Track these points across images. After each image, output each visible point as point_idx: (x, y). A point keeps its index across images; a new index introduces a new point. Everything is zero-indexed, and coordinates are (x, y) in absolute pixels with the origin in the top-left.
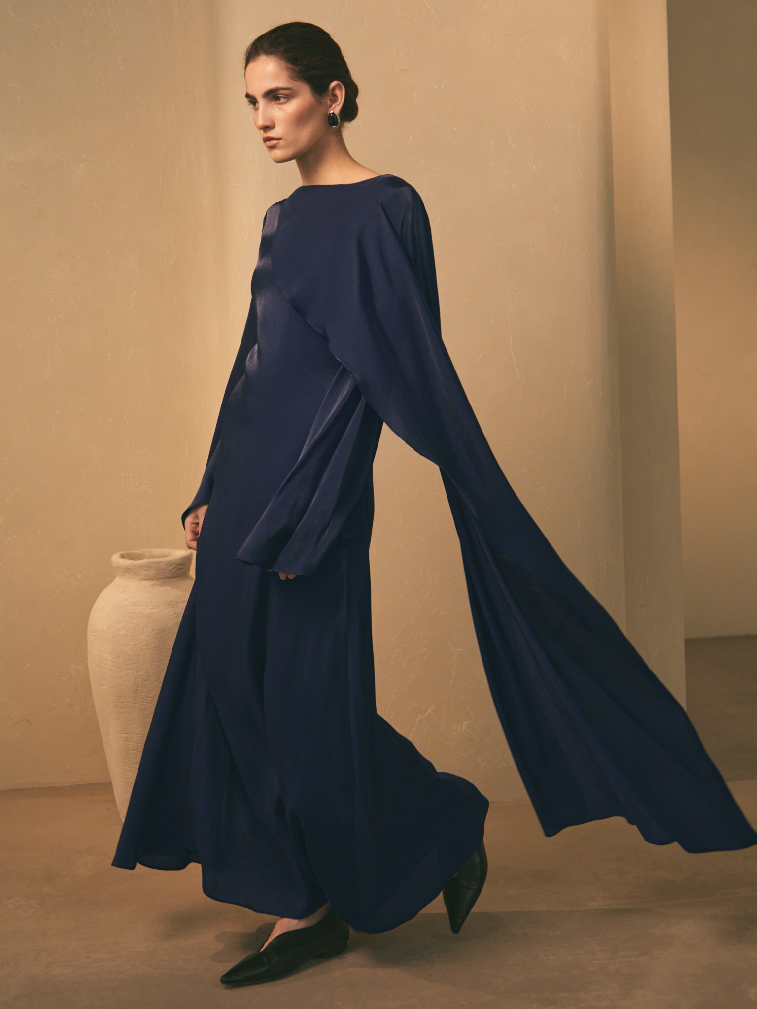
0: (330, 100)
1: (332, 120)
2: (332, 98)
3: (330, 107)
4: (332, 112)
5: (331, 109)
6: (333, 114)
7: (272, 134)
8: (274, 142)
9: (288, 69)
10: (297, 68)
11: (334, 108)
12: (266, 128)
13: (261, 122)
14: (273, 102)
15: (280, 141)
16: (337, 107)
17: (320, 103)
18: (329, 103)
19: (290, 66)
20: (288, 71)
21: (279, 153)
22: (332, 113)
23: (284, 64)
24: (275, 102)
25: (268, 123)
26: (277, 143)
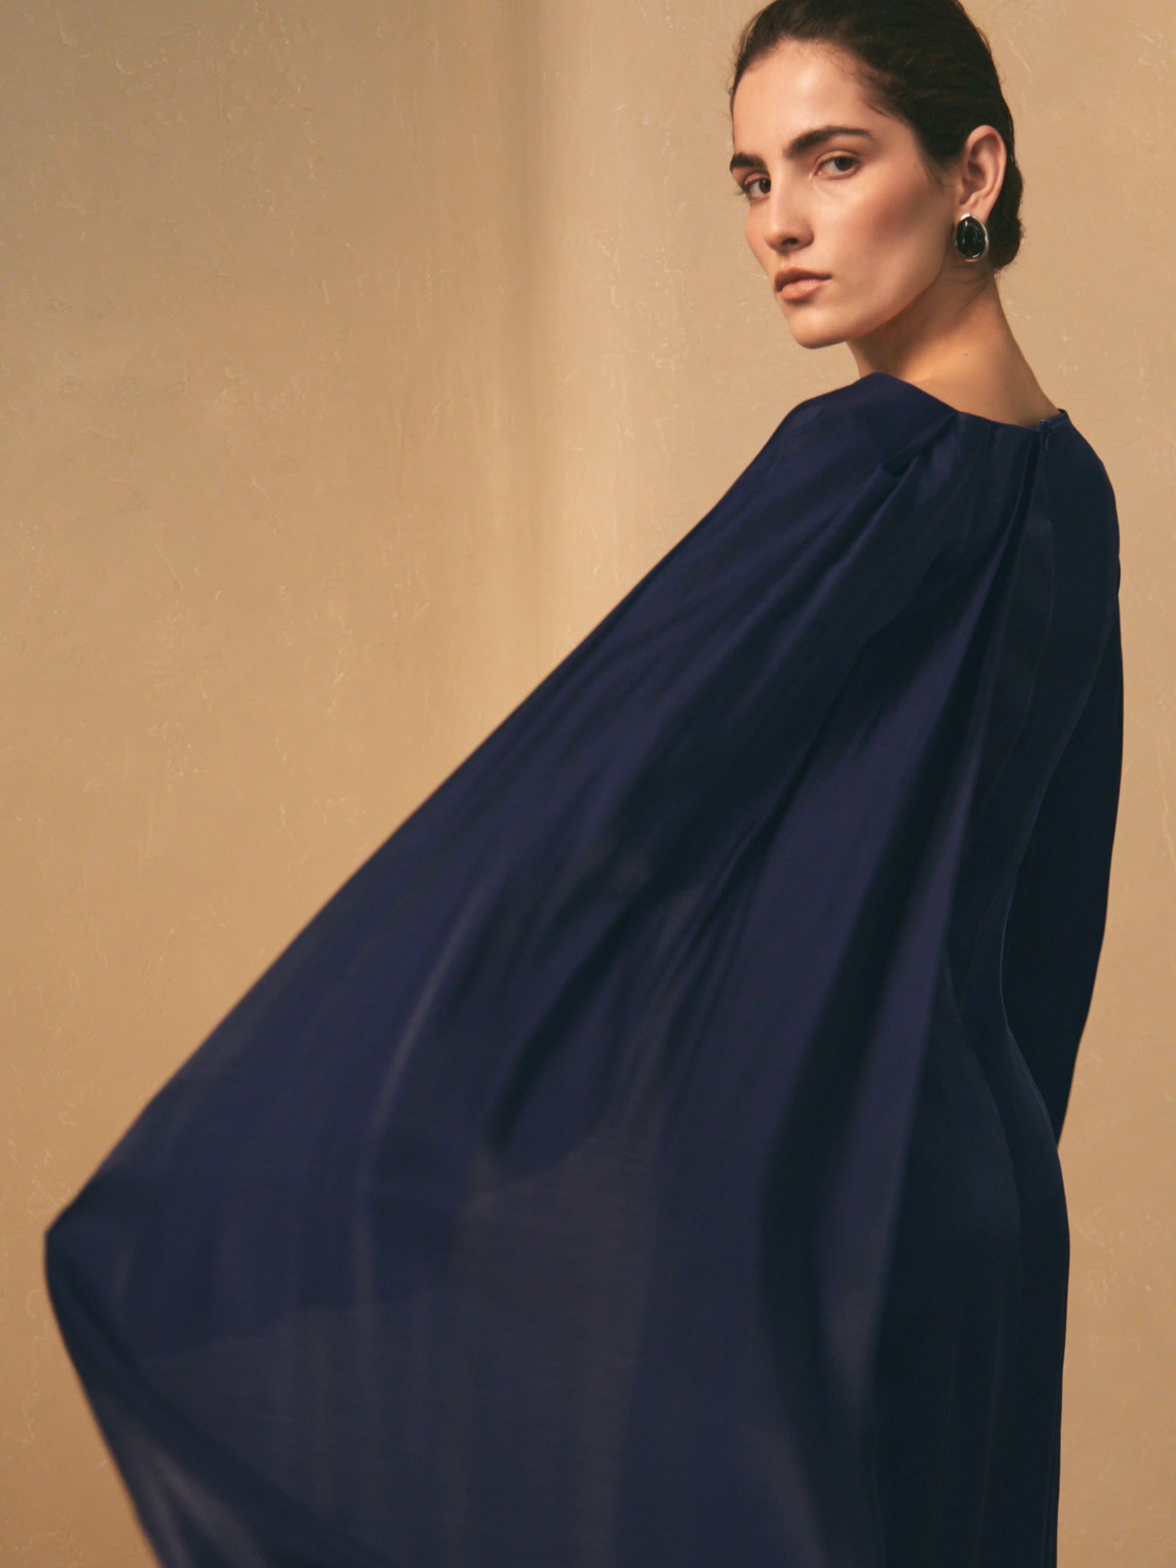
0: (964, 181)
1: (965, 238)
2: (969, 177)
3: (964, 201)
4: (964, 217)
5: (966, 206)
6: (970, 219)
7: (803, 260)
8: (807, 286)
9: (862, 78)
10: (887, 78)
11: (976, 203)
12: (788, 244)
13: (775, 227)
14: (811, 175)
15: (827, 283)
16: (981, 202)
17: (938, 184)
18: (960, 188)
19: (868, 69)
20: (860, 82)
21: (816, 319)
22: (967, 219)
23: (850, 63)
24: (816, 174)
25: (795, 231)
26: (817, 290)
